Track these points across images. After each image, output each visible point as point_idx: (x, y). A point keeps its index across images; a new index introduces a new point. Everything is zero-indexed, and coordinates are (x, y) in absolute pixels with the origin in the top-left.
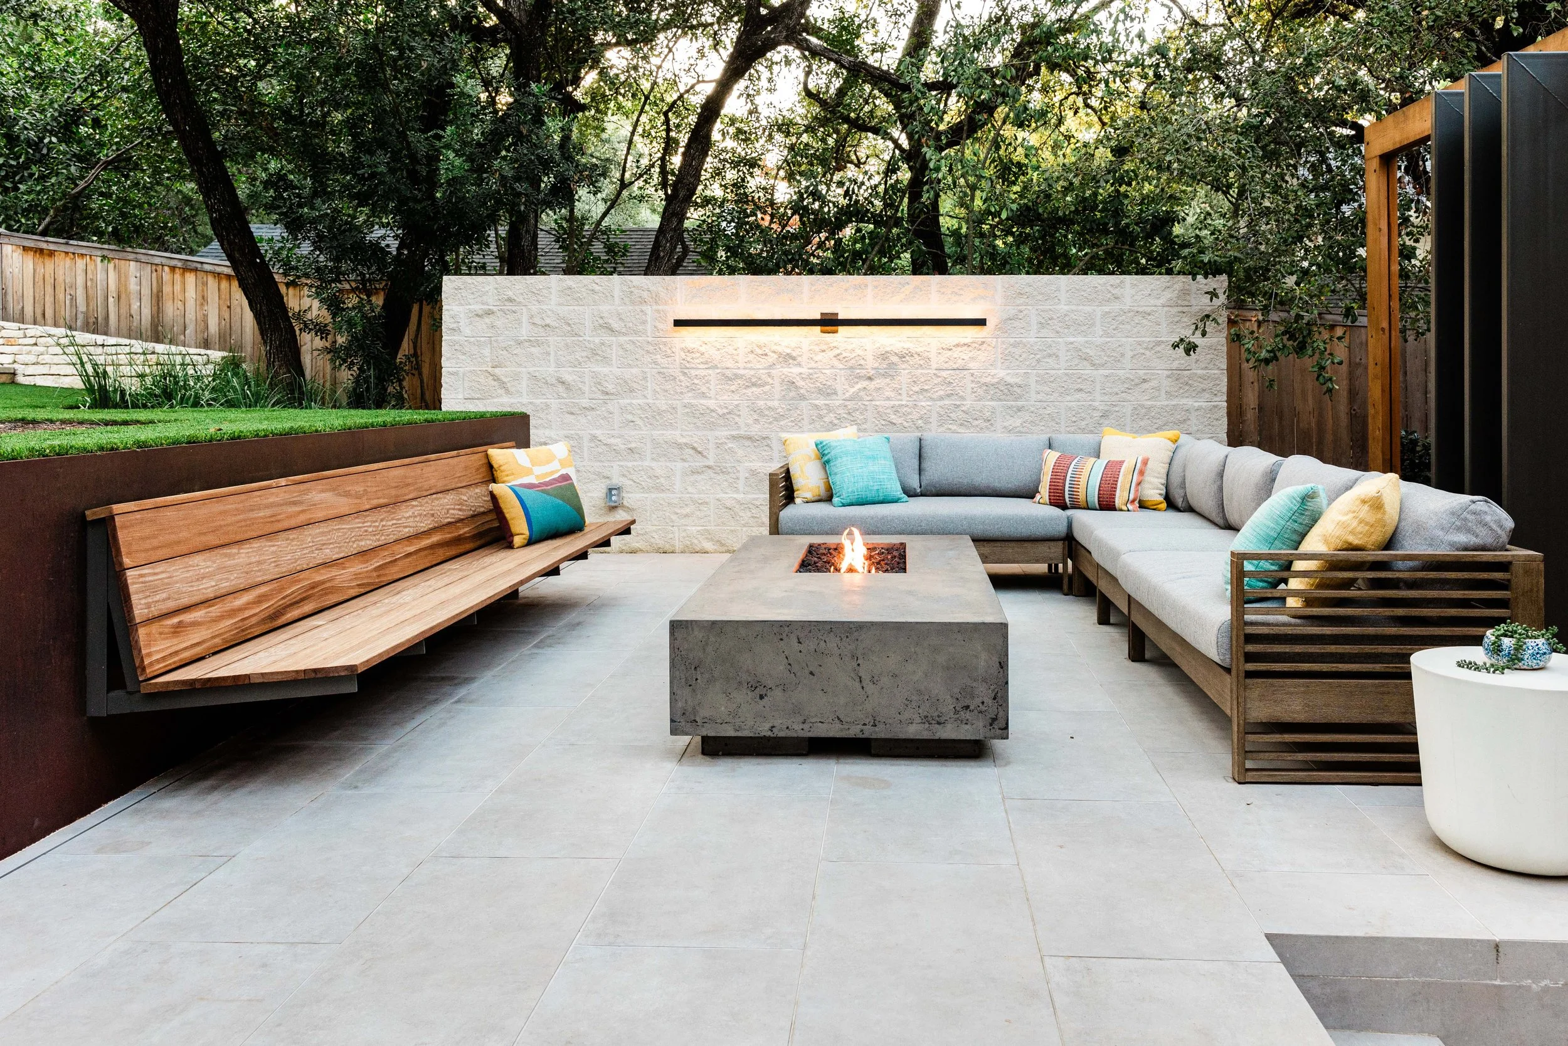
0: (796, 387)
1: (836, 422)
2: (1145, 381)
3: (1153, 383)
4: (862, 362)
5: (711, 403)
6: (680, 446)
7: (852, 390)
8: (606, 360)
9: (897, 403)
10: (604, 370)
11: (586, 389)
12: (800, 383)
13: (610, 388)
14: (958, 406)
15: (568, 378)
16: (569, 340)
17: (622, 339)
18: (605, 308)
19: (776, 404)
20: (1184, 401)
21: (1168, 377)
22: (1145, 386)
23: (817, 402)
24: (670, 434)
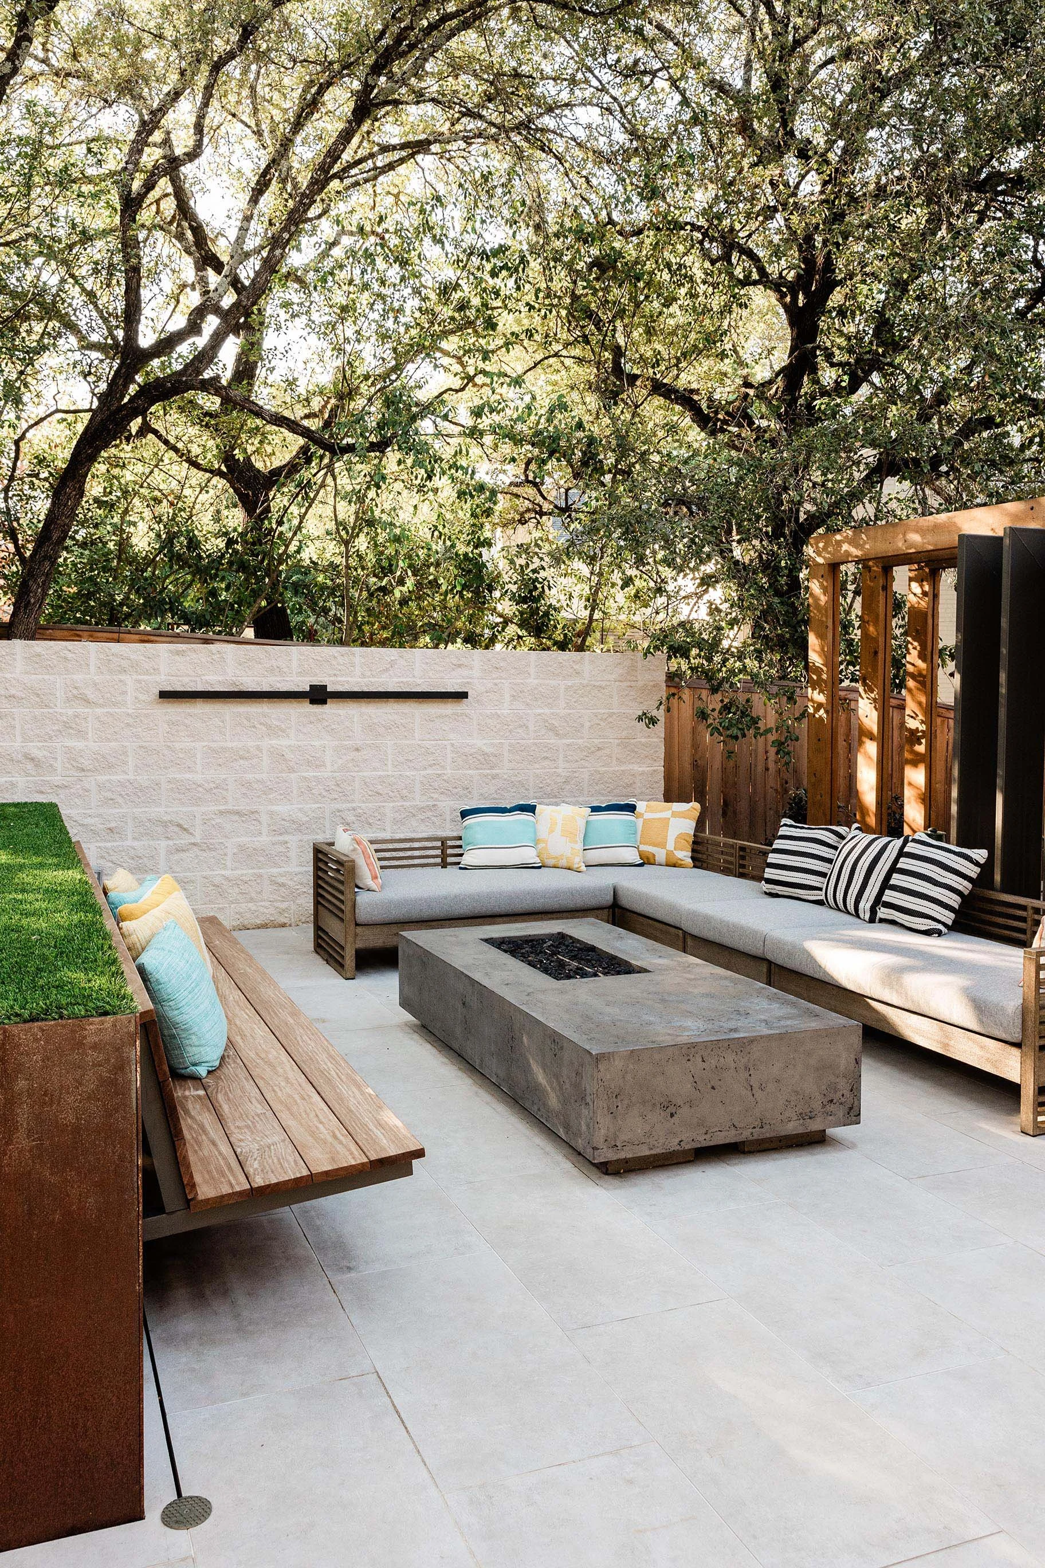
0: (285, 760)
1: (324, 794)
2: (599, 749)
3: (607, 751)
4: (351, 734)
5: (198, 778)
6: (165, 824)
7: (340, 762)
8: (81, 734)
9: (382, 773)
10: (78, 744)
11: (58, 765)
12: (289, 756)
13: (86, 763)
14: (440, 775)
15: (36, 753)
16: (37, 712)
17: (99, 711)
18: (78, 677)
19: (264, 776)
20: (631, 767)
21: (618, 745)
22: (599, 753)
23: (305, 774)
24: (157, 811)
